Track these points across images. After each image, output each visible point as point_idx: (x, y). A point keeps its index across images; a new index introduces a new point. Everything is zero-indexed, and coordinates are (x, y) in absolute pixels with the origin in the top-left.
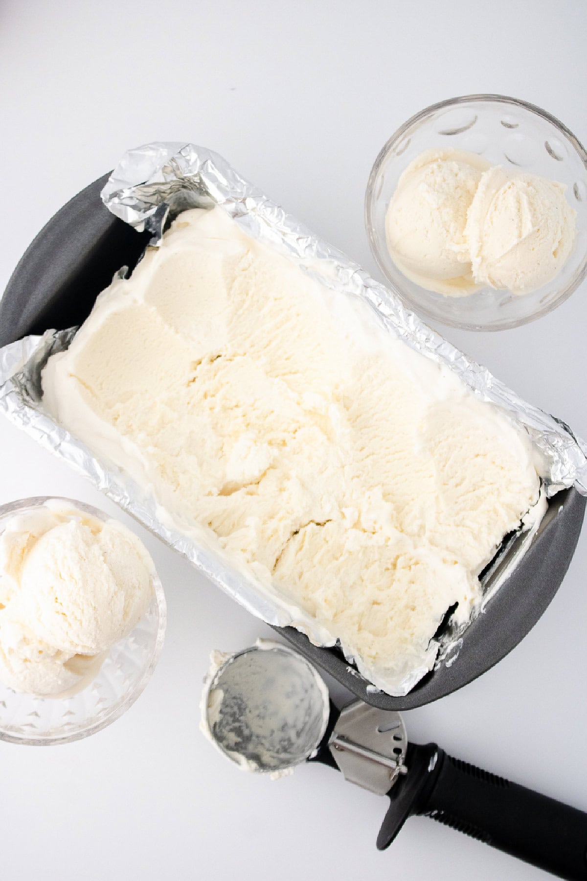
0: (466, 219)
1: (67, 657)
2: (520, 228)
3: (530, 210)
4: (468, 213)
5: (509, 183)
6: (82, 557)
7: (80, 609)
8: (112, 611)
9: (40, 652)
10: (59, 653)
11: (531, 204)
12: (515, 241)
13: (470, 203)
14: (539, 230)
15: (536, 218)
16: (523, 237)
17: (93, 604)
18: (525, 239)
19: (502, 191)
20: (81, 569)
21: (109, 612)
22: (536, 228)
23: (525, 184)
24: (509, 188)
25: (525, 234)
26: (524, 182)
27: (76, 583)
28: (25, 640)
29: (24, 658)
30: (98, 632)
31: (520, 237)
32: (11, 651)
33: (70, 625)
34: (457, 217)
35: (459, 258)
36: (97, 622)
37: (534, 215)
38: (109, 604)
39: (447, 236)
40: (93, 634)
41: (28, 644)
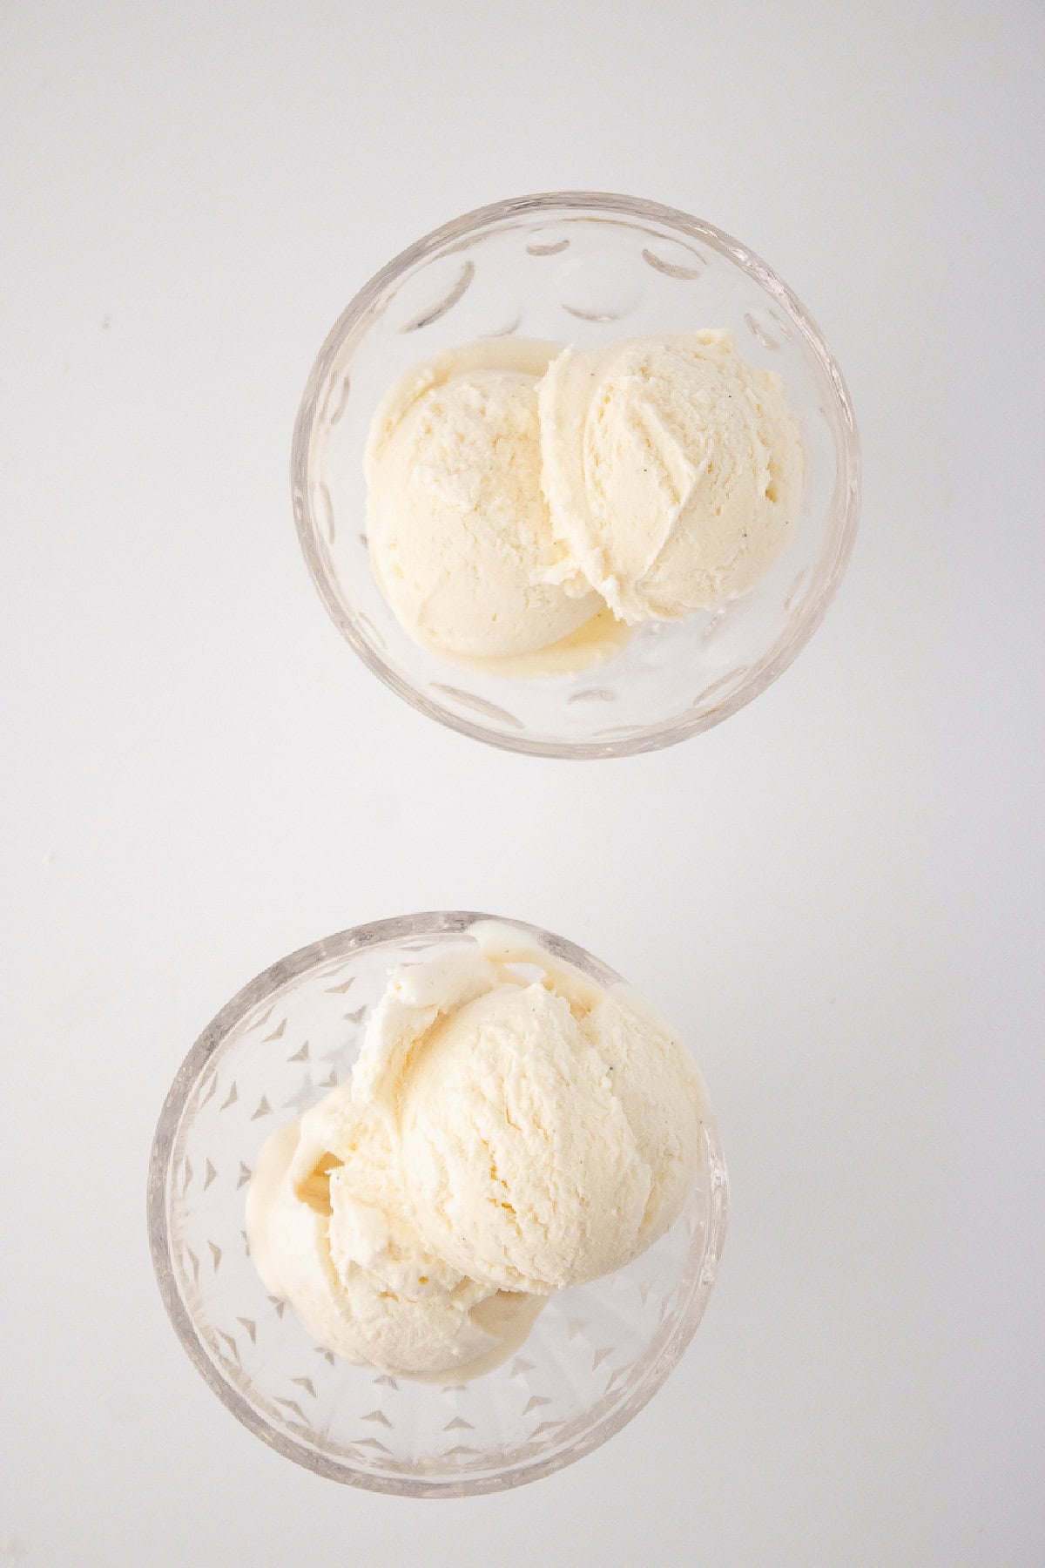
0: (547, 505)
1: (480, 1295)
2: (667, 480)
3: (673, 432)
4: (543, 488)
5: (600, 392)
6: (562, 1078)
7: (550, 1199)
8: (619, 1208)
9: (423, 1280)
10: (464, 1283)
11: (668, 417)
12: (671, 515)
13: (537, 465)
14: (710, 466)
15: (693, 442)
16: (683, 500)
17: (581, 1191)
18: (690, 500)
19: (593, 414)
20: (560, 1107)
21: (614, 1212)
22: (704, 464)
23: (638, 378)
24: (607, 400)
25: (685, 491)
26: (634, 374)
27: (547, 1139)
28: (391, 1250)
29: (384, 1290)
30: (581, 1253)
31: (676, 498)
32: (354, 1268)
33: (519, 1232)
34: (526, 507)
35: (570, 593)
36: (584, 1232)
37: (685, 441)
38: (616, 1194)
39: (521, 559)
40: (569, 1259)
41: (396, 1259)
